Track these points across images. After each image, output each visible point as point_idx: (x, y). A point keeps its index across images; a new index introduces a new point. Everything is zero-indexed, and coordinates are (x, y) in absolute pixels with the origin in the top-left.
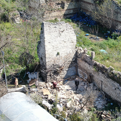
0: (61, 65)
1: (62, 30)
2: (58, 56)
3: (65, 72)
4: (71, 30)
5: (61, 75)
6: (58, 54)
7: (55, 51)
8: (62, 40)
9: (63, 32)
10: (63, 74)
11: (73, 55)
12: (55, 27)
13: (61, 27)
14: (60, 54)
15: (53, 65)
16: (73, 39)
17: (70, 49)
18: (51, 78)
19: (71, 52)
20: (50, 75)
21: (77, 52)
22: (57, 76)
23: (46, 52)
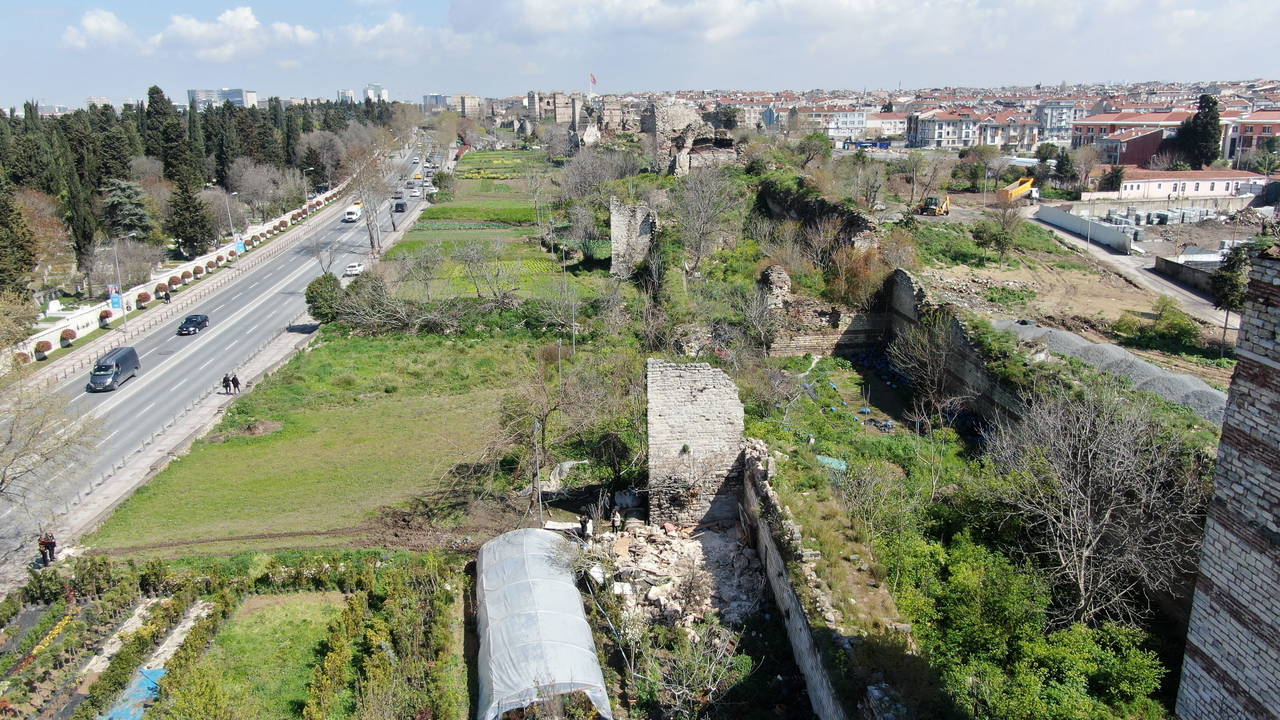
0: (691, 482)
1: (700, 385)
2: (685, 456)
3: (707, 504)
4: (728, 390)
5: (691, 512)
6: (685, 450)
7: (676, 441)
8: (700, 412)
9: (702, 391)
10: (700, 508)
11: (730, 461)
12: (680, 376)
13: (698, 377)
14: (691, 450)
15: (670, 478)
16: (733, 414)
17: (723, 443)
18: (663, 513)
19: (727, 449)
20: (660, 506)
21: (743, 454)
22: (680, 511)
23: (650, 439)
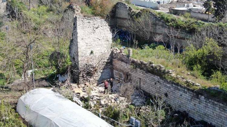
0: (95, 65)
1: (96, 26)
2: (92, 55)
3: (100, 74)
4: (106, 27)
5: (94, 77)
6: (92, 52)
7: (88, 49)
8: (97, 37)
9: (97, 28)
10: (97, 76)
11: (108, 56)
12: (89, 22)
13: (95, 22)
14: (94, 52)
15: (87, 65)
16: (108, 37)
17: (105, 49)
18: (84, 79)
19: (106, 51)
20: (83, 77)
21: (112, 52)
22: (90, 78)
23: (79, 49)
